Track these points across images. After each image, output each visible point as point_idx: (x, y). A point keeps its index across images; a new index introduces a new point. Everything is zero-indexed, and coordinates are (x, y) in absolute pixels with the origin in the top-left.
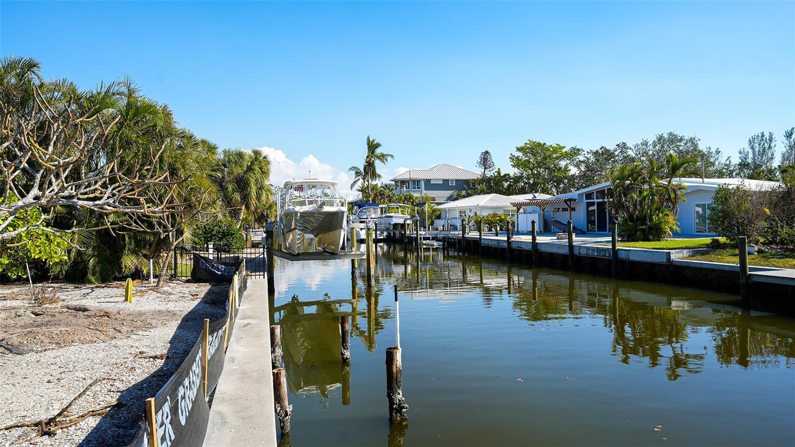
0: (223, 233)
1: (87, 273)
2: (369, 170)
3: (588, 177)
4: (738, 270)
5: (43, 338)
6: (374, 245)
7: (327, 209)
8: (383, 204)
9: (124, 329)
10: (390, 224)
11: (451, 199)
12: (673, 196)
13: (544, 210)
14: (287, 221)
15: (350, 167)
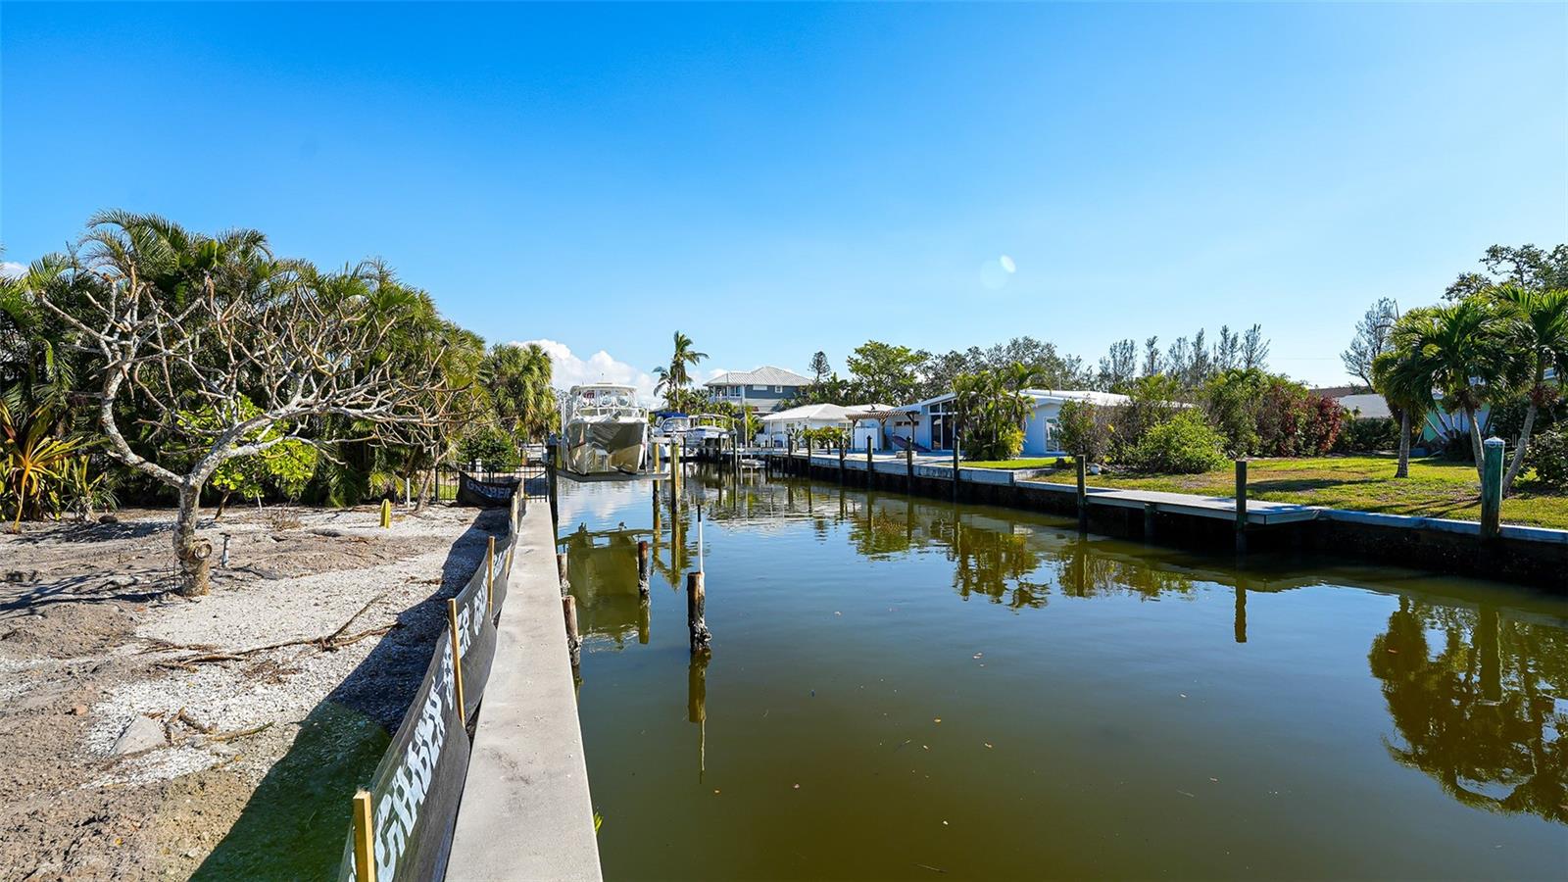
0: (493, 448)
1: (328, 494)
2: (677, 373)
3: (935, 387)
4: (1077, 491)
5: (296, 563)
6: (681, 465)
7: (623, 420)
8: (694, 414)
9: (387, 555)
10: (702, 439)
11: (777, 409)
12: (1019, 408)
13: (883, 423)
14: (574, 434)
15: (655, 367)
